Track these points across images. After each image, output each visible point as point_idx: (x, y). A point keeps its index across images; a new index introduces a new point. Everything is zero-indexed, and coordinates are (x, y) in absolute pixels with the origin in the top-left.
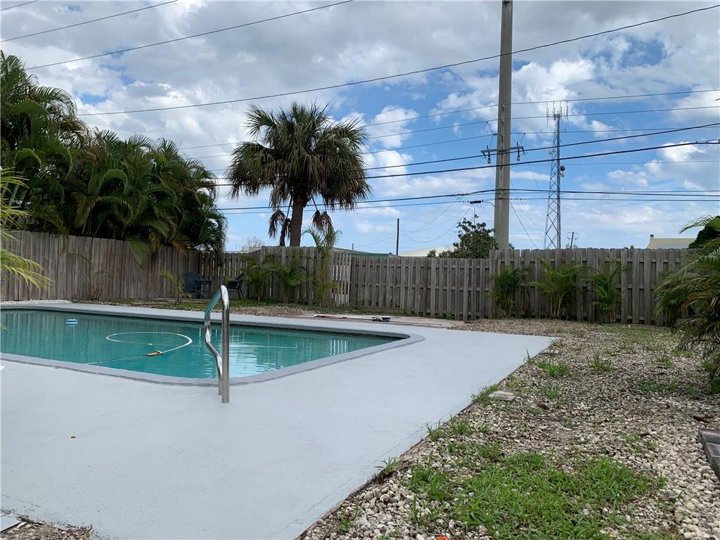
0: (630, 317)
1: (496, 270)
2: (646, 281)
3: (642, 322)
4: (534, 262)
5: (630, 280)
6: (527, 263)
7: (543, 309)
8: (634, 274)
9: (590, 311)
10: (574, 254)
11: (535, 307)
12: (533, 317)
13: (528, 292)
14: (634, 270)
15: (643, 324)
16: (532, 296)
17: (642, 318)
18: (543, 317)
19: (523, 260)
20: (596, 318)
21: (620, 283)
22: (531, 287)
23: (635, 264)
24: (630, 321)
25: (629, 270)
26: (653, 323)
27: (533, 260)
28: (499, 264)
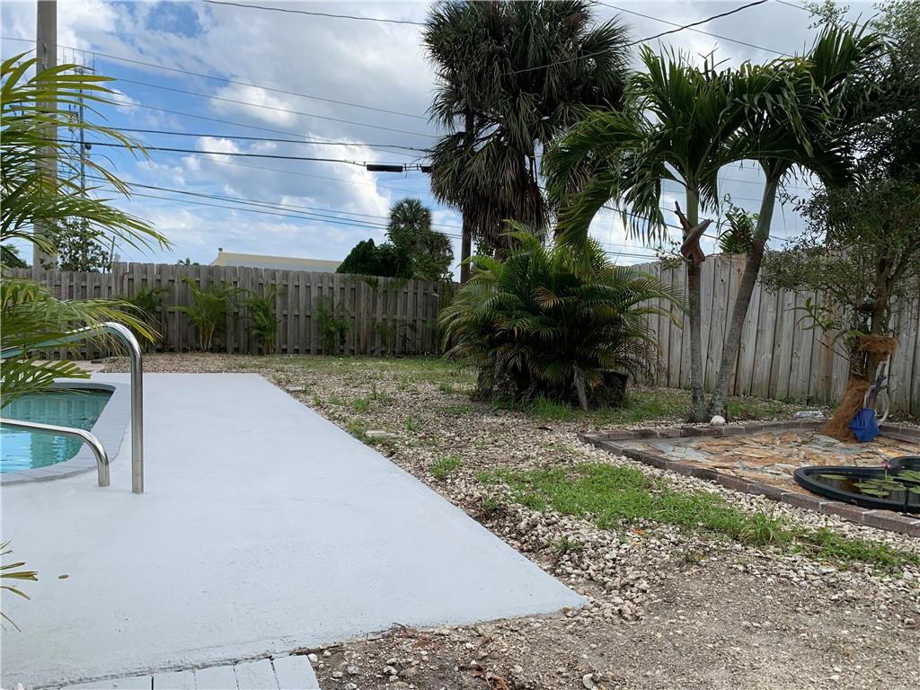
0: (284, 347)
1: (122, 290)
2: (301, 307)
3: (297, 351)
4: (173, 281)
5: (285, 306)
6: (165, 283)
7: (185, 340)
8: (289, 300)
9: (242, 340)
10: (223, 273)
11: (175, 338)
12: (172, 350)
13: (166, 319)
14: (290, 295)
15: (298, 353)
16: (170, 325)
17: (296, 348)
18: (185, 351)
19: (159, 277)
20: (248, 349)
21: (275, 308)
22: (170, 312)
23: (291, 288)
24: (285, 351)
25: (284, 294)
26: (308, 351)
27: (171, 278)
28: (126, 282)
